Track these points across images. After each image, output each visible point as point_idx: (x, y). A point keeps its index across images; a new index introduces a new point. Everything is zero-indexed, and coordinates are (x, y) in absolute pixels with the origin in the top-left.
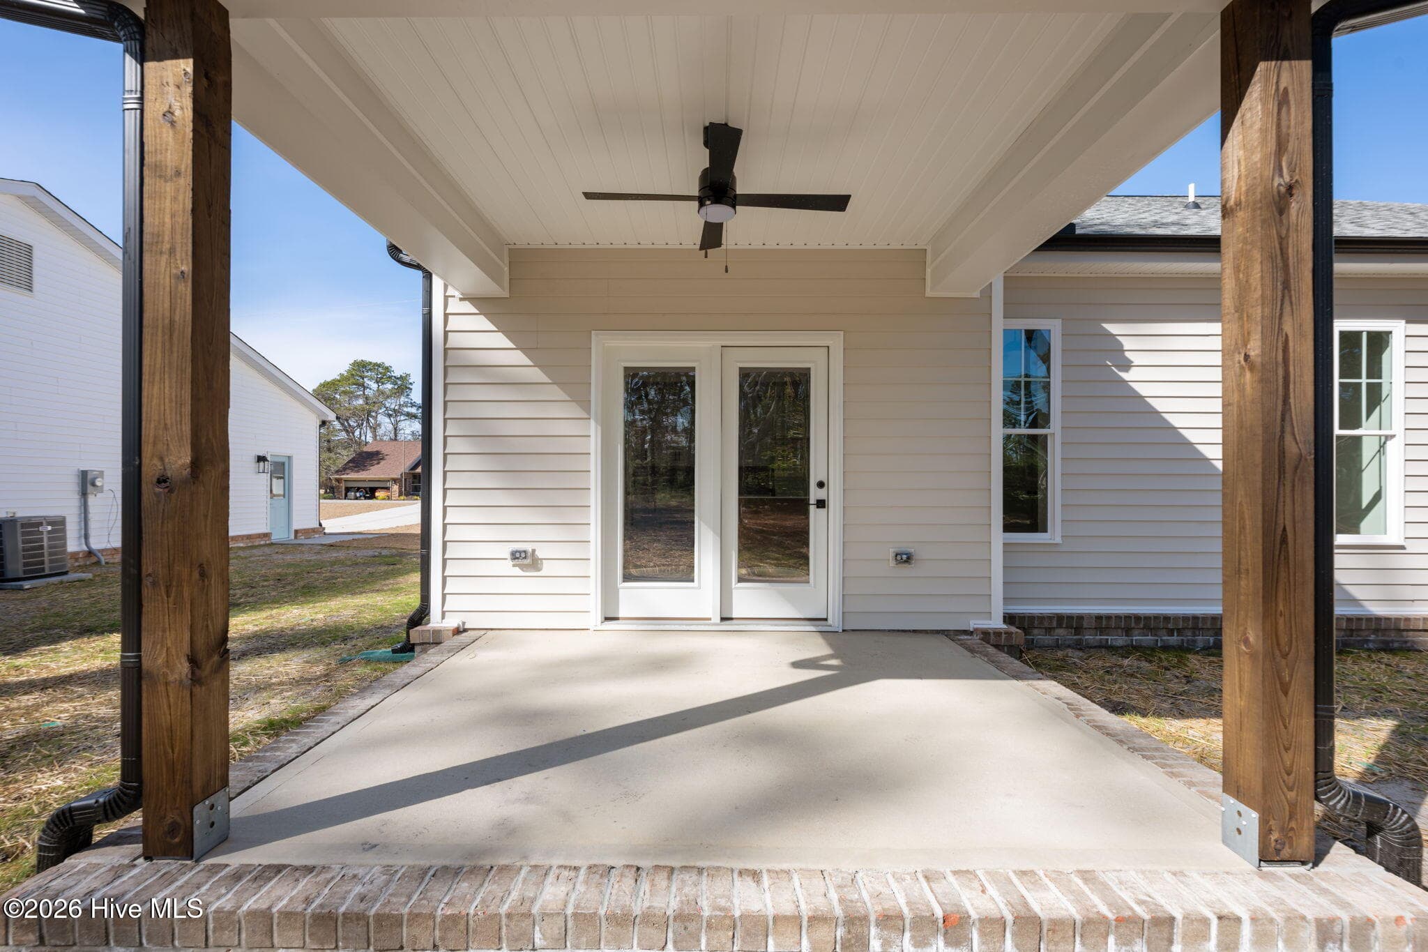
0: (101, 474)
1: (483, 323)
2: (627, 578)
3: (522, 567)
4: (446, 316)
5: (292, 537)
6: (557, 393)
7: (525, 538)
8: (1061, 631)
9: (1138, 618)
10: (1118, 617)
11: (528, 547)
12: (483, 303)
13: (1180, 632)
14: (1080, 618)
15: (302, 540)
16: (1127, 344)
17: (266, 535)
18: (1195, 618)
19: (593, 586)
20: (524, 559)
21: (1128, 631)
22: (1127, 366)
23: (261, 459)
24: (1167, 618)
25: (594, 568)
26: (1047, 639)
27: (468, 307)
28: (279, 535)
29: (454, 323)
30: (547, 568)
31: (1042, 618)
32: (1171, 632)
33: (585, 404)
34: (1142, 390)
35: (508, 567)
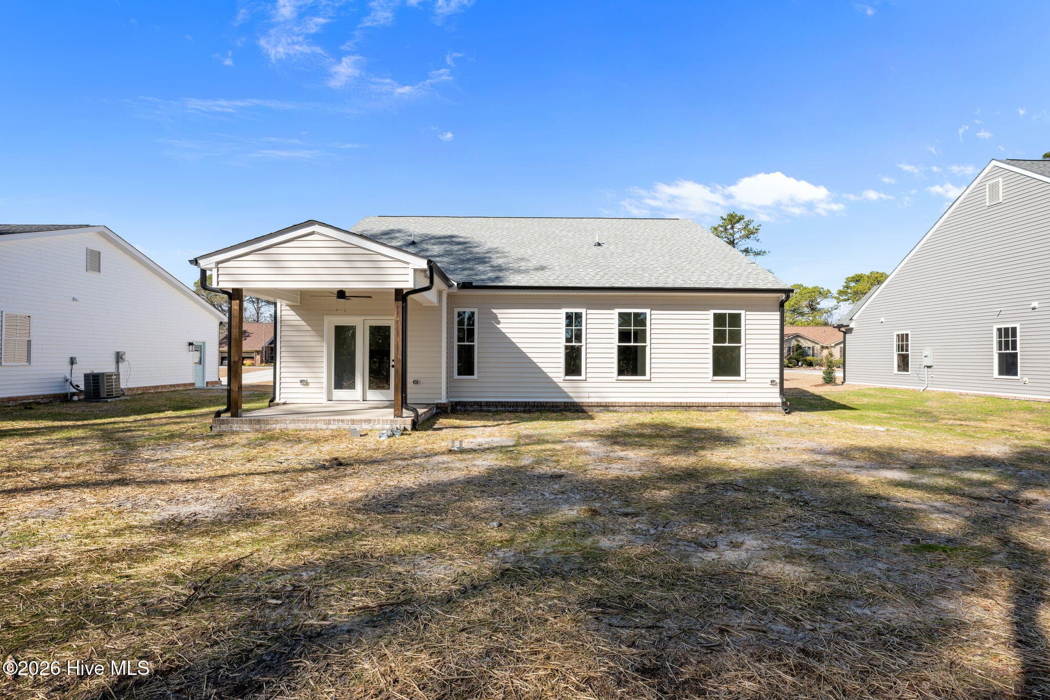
0: (124, 353)
1: (292, 313)
2: (335, 388)
3: (303, 385)
4: (281, 311)
5: (205, 385)
6: (313, 333)
7: (304, 376)
8: (475, 406)
9: (499, 402)
10: (493, 402)
11: (305, 379)
12: (293, 307)
13: (513, 406)
14: (481, 402)
15: (210, 387)
16: (499, 316)
17: (193, 384)
18: (517, 402)
19: (325, 391)
20: (304, 383)
21: (497, 406)
22: (499, 323)
23: (191, 344)
24: (508, 402)
25: (325, 385)
26: (471, 409)
27: (288, 308)
28: (199, 385)
29: (283, 313)
30: (311, 385)
31: (469, 402)
32: (510, 406)
33: (322, 336)
34: (504, 330)
35: (299, 385)
